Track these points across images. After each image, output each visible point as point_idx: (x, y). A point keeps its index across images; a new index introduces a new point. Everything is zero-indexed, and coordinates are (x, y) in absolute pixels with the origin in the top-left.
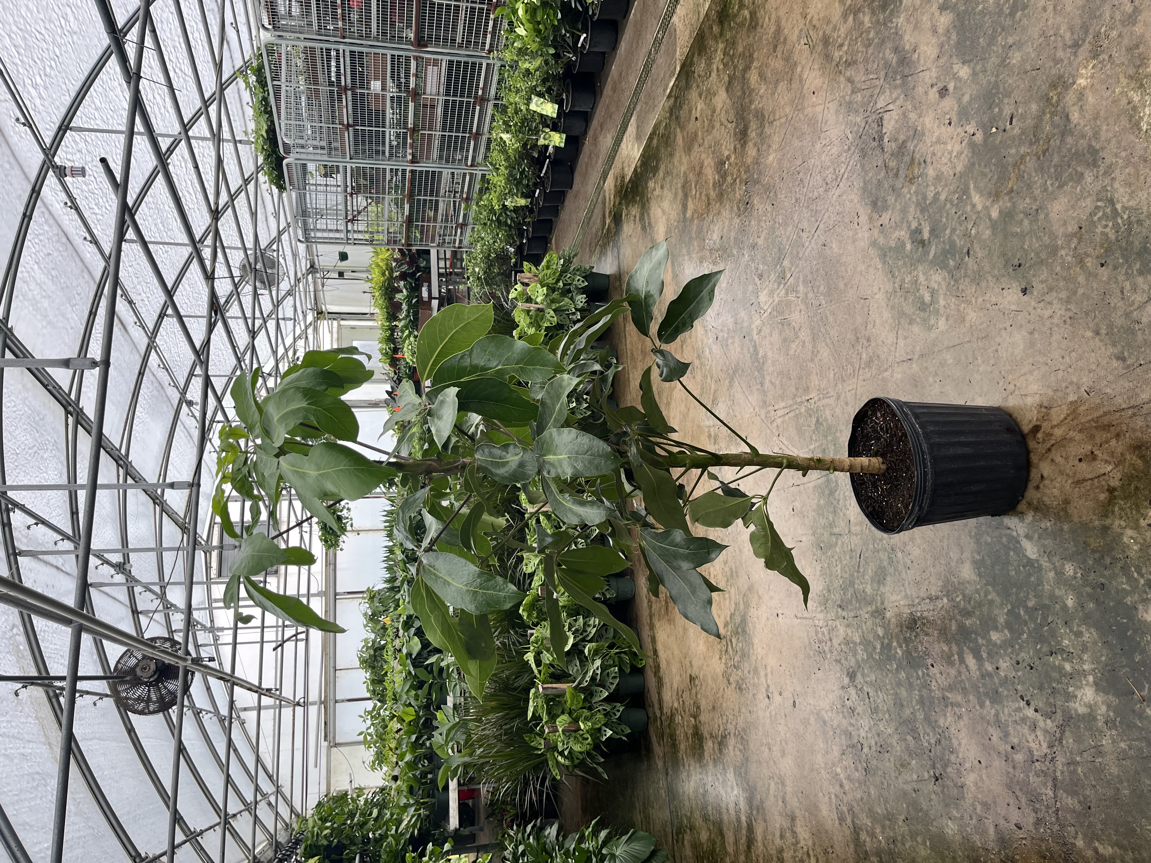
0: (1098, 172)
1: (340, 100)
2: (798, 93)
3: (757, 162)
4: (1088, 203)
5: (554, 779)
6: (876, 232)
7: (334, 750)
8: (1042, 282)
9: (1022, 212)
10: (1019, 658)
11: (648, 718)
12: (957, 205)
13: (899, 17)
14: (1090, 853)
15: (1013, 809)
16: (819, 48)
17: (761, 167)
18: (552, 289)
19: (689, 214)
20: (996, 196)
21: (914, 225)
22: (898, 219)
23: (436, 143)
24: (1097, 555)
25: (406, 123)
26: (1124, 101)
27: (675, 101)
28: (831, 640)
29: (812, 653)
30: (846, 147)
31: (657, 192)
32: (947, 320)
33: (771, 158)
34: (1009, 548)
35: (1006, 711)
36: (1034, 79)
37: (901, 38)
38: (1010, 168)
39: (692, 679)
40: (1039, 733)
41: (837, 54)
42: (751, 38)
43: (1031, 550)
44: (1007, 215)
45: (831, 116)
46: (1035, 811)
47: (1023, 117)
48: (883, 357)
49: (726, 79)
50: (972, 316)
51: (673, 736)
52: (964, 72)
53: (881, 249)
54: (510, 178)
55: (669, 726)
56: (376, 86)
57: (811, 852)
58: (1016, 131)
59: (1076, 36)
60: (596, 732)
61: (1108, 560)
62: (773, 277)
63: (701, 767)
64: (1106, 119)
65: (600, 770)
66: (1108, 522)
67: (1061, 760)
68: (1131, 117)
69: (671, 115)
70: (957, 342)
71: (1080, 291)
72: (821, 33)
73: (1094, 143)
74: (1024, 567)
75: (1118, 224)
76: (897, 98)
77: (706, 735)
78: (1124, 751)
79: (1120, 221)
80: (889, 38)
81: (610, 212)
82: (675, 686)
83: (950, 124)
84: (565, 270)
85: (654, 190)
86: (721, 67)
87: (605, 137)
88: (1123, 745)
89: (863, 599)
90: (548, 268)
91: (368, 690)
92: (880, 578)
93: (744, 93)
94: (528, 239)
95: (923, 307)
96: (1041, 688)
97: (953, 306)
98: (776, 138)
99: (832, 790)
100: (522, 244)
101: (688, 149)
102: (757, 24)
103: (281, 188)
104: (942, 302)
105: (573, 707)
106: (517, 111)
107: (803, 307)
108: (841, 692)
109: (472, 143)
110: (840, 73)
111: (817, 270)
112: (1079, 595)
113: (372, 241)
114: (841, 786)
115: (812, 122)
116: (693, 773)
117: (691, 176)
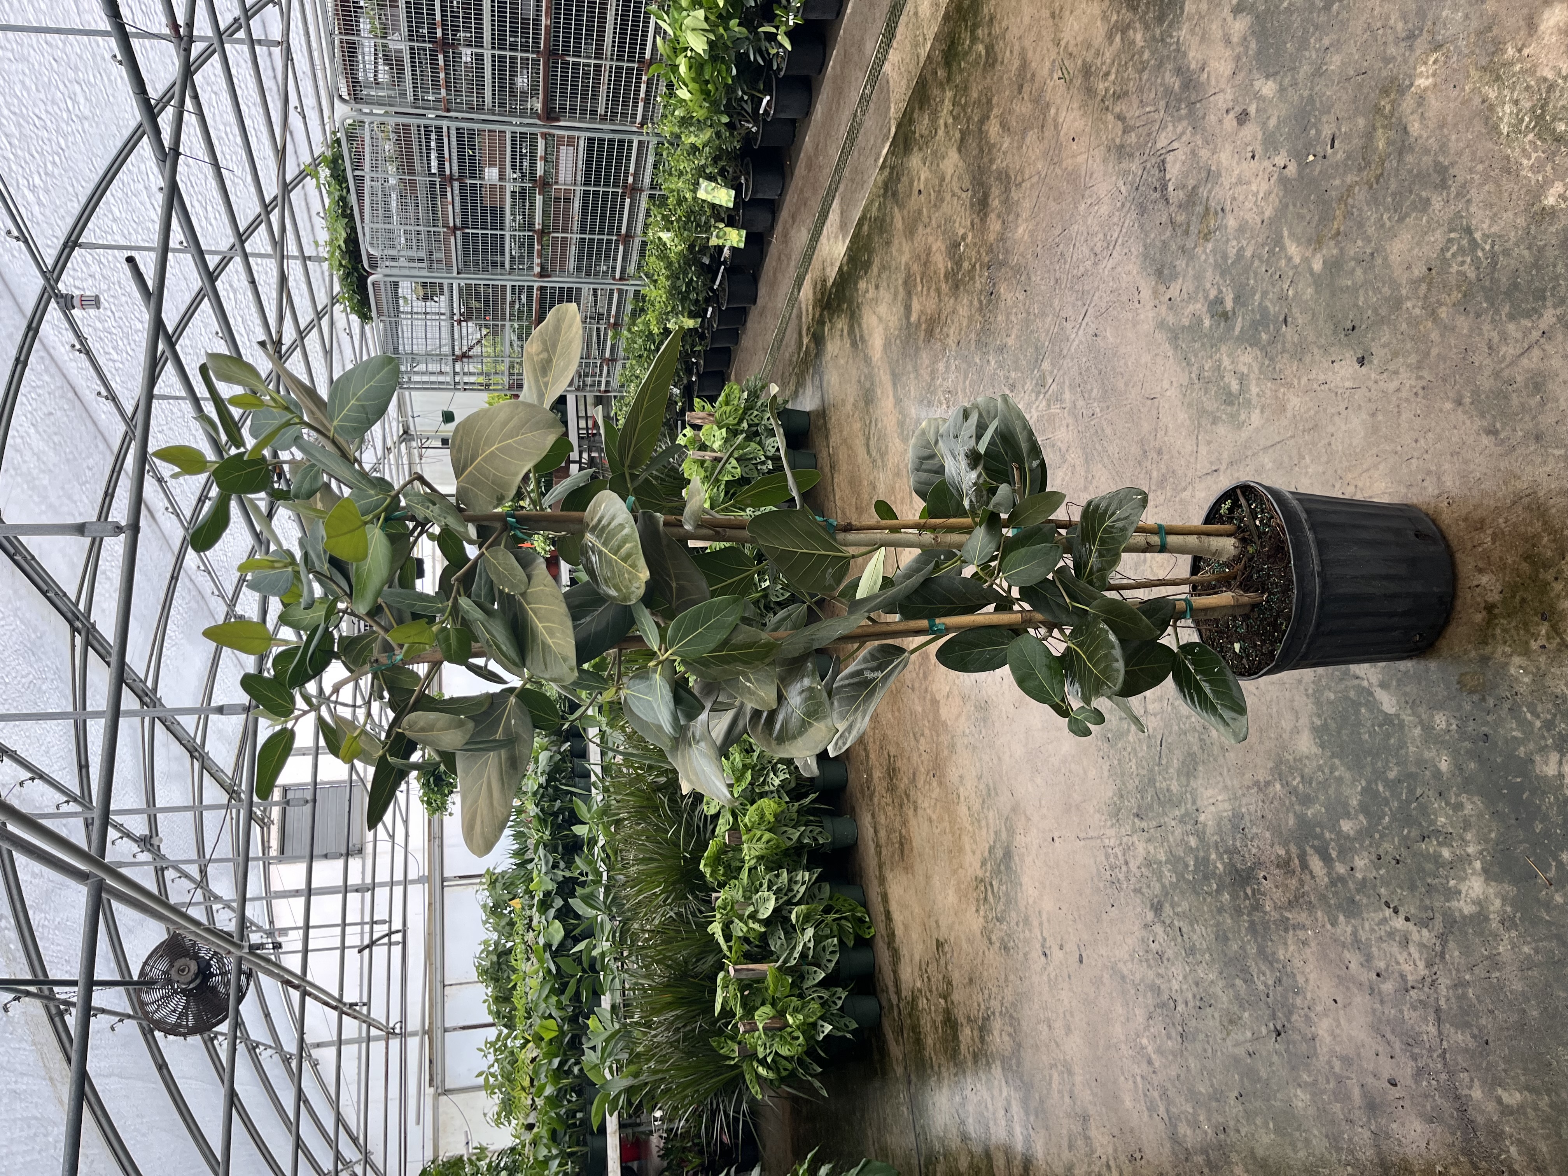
0: (1448, 194)
1: (444, 194)
2: (1053, 142)
3: (1002, 238)
4: (1438, 237)
5: (754, 1099)
6: (1163, 309)
7: (443, 1099)
8: (1384, 346)
9: (1354, 259)
10: (1381, 851)
11: (881, 1007)
12: (1268, 261)
13: (1180, 29)
14: (1491, 1106)
15: (1384, 1059)
16: (1078, 82)
17: (1008, 243)
18: (733, 432)
19: (914, 318)
20: (1317, 242)
21: (1213, 293)
22: (1191, 289)
23: (573, 249)
24: (1475, 698)
25: (532, 224)
26: (1477, 100)
27: (891, 173)
28: (1127, 863)
29: (1101, 885)
30: (1119, 204)
31: (870, 295)
32: (1262, 412)
33: (1021, 231)
34: (1360, 704)
35: (1367, 926)
36: (1360, 86)
37: (1185, 54)
38: (1335, 205)
39: (939, 944)
40: (1412, 949)
41: (1101, 86)
42: (988, 80)
43: (1388, 702)
44: (1334, 266)
45: (1097, 166)
46: (1414, 1058)
47: (1348, 136)
48: (1180, 473)
49: (958, 135)
50: (1295, 402)
51: (915, 1029)
52: (1268, 88)
53: (1170, 330)
54: (673, 291)
55: (910, 1015)
56: (491, 174)
57: (1112, 1163)
58: (1340, 156)
59: (1410, 26)
60: (810, 1028)
61: (1491, 702)
62: (1029, 386)
63: (956, 1065)
64: (1455, 125)
65: (817, 1084)
66: (1488, 650)
67: (1444, 982)
68: (1487, 118)
69: (886, 191)
70: (1277, 439)
71: (1434, 352)
72: (1080, 62)
73: (1441, 159)
74: (1380, 726)
75: (1478, 258)
76: (1183, 133)
77: (962, 1019)
78: (1528, 957)
79: (1480, 254)
80: (1168, 57)
81: (808, 329)
82: (917, 958)
83: (1253, 157)
84: (749, 406)
85: (867, 291)
86: (950, 121)
87: (799, 231)
88: (1526, 949)
89: (1167, 800)
90: (727, 403)
91: (490, 1012)
92: (1189, 770)
93: (981, 151)
94: (699, 376)
95: (1229, 398)
96: (1412, 888)
97: (1268, 393)
98: (1027, 204)
99: (1138, 1071)
100: (690, 382)
101: (910, 232)
102: (995, 61)
103: (365, 317)
104: (1254, 390)
105: (778, 995)
106: (681, 201)
107: (1070, 421)
108: (1144, 933)
109: (621, 248)
110: (1107, 109)
111: (1087, 369)
112: (1455, 754)
113: (488, 385)
114: (1150, 1062)
115: (1073, 177)
116: (946, 1074)
117: (916, 268)
